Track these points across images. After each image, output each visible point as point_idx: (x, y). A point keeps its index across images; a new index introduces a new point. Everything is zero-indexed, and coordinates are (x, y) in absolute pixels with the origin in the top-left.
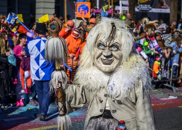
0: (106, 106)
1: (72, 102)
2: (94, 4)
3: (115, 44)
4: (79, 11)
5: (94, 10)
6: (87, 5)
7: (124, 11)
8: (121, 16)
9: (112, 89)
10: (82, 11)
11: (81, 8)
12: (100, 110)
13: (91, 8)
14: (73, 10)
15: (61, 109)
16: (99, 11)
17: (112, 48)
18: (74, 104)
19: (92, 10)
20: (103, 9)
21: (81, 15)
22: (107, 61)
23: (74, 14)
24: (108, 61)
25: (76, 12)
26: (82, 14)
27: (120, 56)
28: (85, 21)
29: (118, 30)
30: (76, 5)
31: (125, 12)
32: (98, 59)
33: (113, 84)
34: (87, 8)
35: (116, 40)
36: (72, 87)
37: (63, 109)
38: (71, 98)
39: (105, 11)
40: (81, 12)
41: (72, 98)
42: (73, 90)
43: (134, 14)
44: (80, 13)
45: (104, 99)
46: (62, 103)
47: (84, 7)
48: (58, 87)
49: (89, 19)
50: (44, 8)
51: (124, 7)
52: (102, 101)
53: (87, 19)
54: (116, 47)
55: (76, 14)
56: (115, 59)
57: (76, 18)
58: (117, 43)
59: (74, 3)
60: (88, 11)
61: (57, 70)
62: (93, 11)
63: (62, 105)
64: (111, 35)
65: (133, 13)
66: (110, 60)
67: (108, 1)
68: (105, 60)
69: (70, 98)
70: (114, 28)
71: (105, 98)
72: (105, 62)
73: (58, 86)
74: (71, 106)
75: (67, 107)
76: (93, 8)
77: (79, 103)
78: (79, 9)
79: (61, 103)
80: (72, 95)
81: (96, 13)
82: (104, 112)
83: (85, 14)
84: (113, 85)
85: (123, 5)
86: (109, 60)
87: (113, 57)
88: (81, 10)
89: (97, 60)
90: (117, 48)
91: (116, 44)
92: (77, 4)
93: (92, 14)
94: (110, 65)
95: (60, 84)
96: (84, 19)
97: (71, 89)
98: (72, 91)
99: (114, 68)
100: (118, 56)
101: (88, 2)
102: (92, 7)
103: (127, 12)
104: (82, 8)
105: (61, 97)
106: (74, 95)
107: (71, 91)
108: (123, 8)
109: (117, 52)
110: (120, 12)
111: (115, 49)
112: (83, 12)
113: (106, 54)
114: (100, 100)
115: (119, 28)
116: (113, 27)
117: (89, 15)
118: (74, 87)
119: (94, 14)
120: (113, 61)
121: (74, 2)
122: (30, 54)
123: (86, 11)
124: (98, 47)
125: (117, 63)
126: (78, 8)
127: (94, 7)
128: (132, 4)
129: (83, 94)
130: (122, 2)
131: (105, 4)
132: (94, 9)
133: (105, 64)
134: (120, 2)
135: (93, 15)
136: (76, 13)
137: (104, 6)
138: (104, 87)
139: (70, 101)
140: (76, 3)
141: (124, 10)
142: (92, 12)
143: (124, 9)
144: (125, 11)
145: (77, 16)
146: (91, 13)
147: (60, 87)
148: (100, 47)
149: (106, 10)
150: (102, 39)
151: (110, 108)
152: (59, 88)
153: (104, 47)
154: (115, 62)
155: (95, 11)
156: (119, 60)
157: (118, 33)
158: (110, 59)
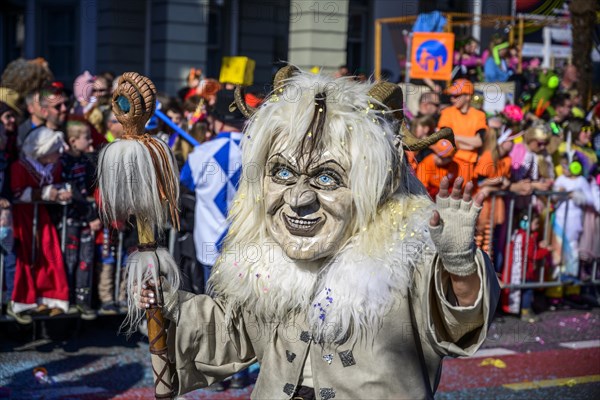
0: (304, 374)
1: (200, 353)
2: (464, 38)
3: (326, 166)
4: (418, 60)
5: (465, 57)
6: (442, 41)
7: (556, 60)
8: (547, 74)
9: (322, 317)
10: (428, 58)
11: (425, 49)
12: (285, 388)
13: (456, 49)
14: (401, 56)
15: (160, 378)
16: (479, 61)
17: (320, 180)
18: (206, 360)
19: (457, 57)
20: (491, 55)
21: (423, 70)
22: (302, 222)
23: (404, 68)
24: (305, 222)
25: (410, 61)
26: (426, 67)
27: (343, 206)
28: (437, 88)
29: (337, 116)
30: (408, 41)
31: (562, 63)
32: (276, 217)
33: (328, 298)
34: (442, 51)
35: (331, 153)
36: (201, 305)
37: (165, 378)
38: (196, 339)
39: (497, 61)
40: (423, 62)
41: (200, 339)
42: (203, 314)
43: (588, 70)
44: (422, 67)
45: (298, 348)
46: (163, 358)
47: (435, 48)
48: (147, 305)
49: (449, 85)
50: (314, 49)
51: (557, 48)
52: (294, 356)
53: (441, 83)
54: (331, 175)
55: (410, 68)
56: (330, 219)
57: (407, 79)
58: (332, 161)
59: (402, 37)
60: (445, 60)
61: (142, 248)
62: (461, 59)
63: (164, 363)
64: (310, 135)
65: (586, 66)
66: (311, 221)
67: (507, 30)
68: (295, 219)
69: (191, 340)
70: (321, 110)
71: (303, 346)
72: (296, 226)
73: (146, 299)
74: (198, 368)
75: (178, 371)
76: (462, 51)
77: (227, 358)
78: (419, 52)
79: (160, 355)
80: (196, 329)
81: (469, 68)
82: (295, 395)
83: (436, 68)
84: (328, 302)
85: (554, 42)
86: (307, 220)
87: (321, 210)
88: (424, 55)
89: (272, 218)
90: (336, 179)
91: (331, 165)
92: (412, 38)
93: (457, 69)
94: (312, 236)
95: (152, 295)
96: (430, 83)
97: (194, 310)
98: (199, 317)
99: (327, 246)
100: (337, 208)
101: (446, 31)
102: (459, 46)
103: (566, 63)
104: (428, 51)
105: (158, 337)
106: (205, 332)
107: (193, 319)
108: (554, 52)
109: (335, 194)
110: (546, 64)
111: (330, 182)
112: (431, 63)
113: (294, 200)
114: (287, 352)
115: (341, 109)
116: (317, 108)
117: (447, 72)
118: (209, 304)
119: (464, 69)
120: (324, 223)
121: (405, 32)
122: (195, 187)
123: (440, 59)
124: (274, 175)
125: (337, 230)
126: (415, 48)
127: (464, 47)
128: (582, 38)
129: (239, 327)
130: (551, 34)
131: (499, 40)
132: (465, 52)
133: (295, 232)
134: (547, 32)
135: (460, 71)
136: (408, 64)
137: (497, 44)
138: (298, 310)
139: (192, 352)
140: (411, 34)
141: (557, 56)
142: (456, 62)
143: (558, 52)
144: (560, 59)
145: (410, 74)
146: (454, 66)
147: (155, 304)
148: (280, 174)
149: (502, 57)
150: (283, 148)
151: (315, 380)
152: (150, 308)
153: (291, 175)
154: (331, 228)
155: (466, 60)
156: (342, 221)
157: (336, 127)
158: (313, 216)
